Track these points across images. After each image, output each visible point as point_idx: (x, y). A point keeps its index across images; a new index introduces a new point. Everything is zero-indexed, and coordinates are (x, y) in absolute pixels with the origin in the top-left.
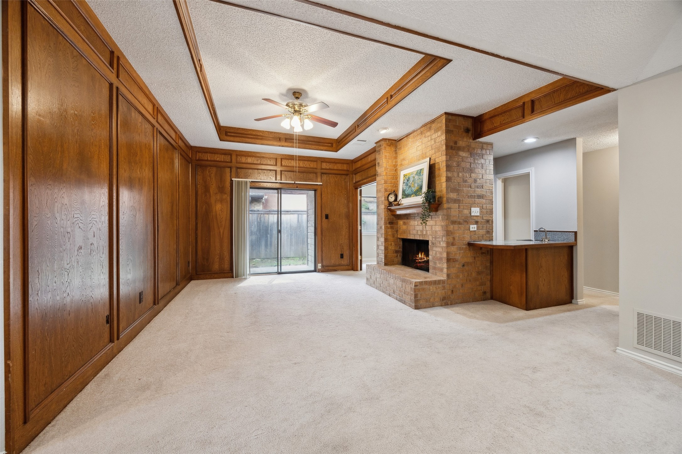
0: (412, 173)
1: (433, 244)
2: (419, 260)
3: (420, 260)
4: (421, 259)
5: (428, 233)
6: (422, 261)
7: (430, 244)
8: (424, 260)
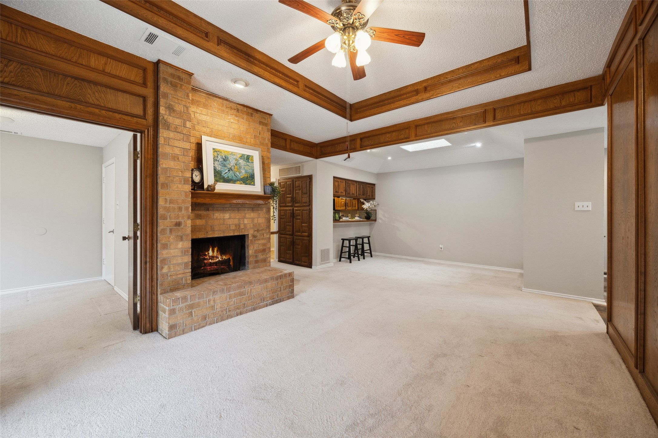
0: (232, 154)
1: (254, 236)
2: (209, 259)
3: (210, 261)
4: (212, 257)
5: (248, 227)
6: (215, 261)
7: (250, 238)
8: (217, 260)
